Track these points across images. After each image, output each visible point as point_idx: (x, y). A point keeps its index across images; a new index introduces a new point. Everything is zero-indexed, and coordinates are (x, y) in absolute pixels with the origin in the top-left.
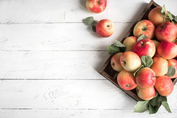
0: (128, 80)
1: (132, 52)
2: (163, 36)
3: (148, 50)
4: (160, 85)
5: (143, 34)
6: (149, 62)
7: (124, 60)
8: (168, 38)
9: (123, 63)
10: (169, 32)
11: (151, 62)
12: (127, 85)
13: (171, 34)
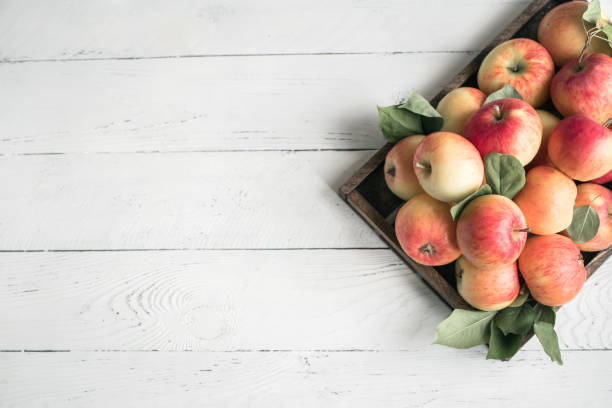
0: (432, 231)
1: (458, 137)
2: (575, 98)
3: (513, 137)
4: (540, 263)
5: (509, 83)
6: (510, 178)
7: (426, 157)
8: (591, 108)
9: (422, 167)
10: (598, 89)
11: (518, 179)
12: (426, 246)
13: (603, 95)
